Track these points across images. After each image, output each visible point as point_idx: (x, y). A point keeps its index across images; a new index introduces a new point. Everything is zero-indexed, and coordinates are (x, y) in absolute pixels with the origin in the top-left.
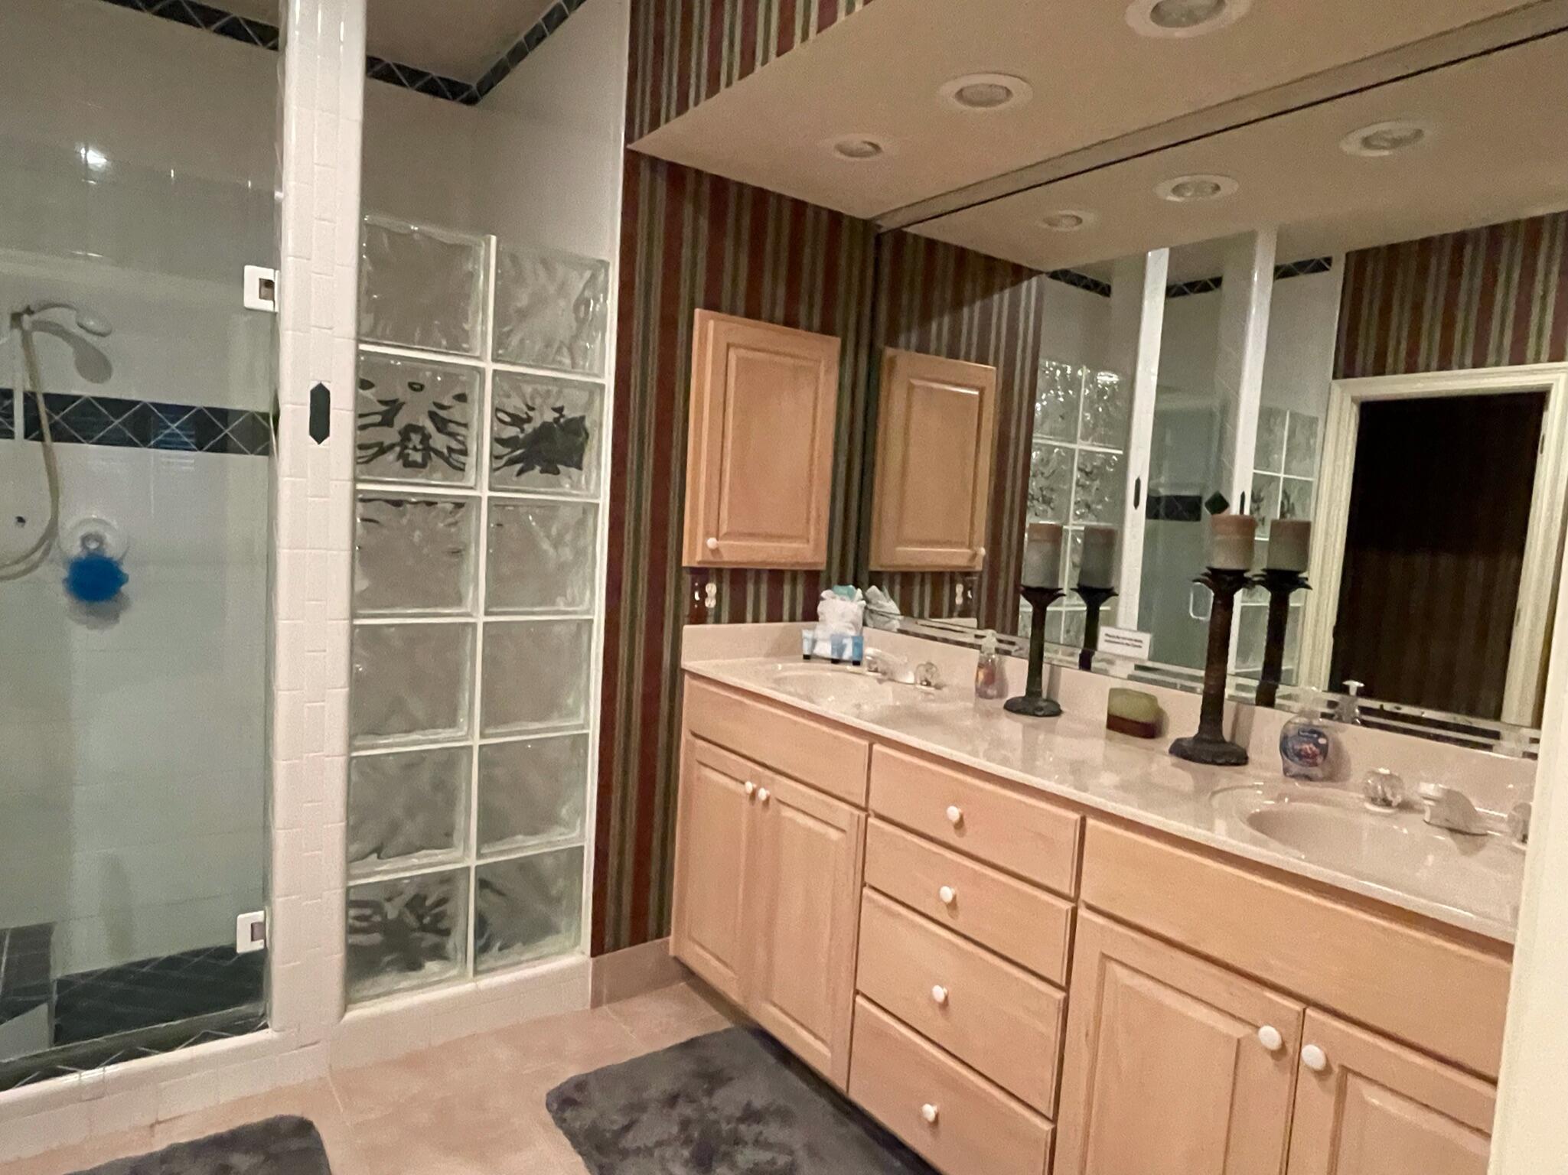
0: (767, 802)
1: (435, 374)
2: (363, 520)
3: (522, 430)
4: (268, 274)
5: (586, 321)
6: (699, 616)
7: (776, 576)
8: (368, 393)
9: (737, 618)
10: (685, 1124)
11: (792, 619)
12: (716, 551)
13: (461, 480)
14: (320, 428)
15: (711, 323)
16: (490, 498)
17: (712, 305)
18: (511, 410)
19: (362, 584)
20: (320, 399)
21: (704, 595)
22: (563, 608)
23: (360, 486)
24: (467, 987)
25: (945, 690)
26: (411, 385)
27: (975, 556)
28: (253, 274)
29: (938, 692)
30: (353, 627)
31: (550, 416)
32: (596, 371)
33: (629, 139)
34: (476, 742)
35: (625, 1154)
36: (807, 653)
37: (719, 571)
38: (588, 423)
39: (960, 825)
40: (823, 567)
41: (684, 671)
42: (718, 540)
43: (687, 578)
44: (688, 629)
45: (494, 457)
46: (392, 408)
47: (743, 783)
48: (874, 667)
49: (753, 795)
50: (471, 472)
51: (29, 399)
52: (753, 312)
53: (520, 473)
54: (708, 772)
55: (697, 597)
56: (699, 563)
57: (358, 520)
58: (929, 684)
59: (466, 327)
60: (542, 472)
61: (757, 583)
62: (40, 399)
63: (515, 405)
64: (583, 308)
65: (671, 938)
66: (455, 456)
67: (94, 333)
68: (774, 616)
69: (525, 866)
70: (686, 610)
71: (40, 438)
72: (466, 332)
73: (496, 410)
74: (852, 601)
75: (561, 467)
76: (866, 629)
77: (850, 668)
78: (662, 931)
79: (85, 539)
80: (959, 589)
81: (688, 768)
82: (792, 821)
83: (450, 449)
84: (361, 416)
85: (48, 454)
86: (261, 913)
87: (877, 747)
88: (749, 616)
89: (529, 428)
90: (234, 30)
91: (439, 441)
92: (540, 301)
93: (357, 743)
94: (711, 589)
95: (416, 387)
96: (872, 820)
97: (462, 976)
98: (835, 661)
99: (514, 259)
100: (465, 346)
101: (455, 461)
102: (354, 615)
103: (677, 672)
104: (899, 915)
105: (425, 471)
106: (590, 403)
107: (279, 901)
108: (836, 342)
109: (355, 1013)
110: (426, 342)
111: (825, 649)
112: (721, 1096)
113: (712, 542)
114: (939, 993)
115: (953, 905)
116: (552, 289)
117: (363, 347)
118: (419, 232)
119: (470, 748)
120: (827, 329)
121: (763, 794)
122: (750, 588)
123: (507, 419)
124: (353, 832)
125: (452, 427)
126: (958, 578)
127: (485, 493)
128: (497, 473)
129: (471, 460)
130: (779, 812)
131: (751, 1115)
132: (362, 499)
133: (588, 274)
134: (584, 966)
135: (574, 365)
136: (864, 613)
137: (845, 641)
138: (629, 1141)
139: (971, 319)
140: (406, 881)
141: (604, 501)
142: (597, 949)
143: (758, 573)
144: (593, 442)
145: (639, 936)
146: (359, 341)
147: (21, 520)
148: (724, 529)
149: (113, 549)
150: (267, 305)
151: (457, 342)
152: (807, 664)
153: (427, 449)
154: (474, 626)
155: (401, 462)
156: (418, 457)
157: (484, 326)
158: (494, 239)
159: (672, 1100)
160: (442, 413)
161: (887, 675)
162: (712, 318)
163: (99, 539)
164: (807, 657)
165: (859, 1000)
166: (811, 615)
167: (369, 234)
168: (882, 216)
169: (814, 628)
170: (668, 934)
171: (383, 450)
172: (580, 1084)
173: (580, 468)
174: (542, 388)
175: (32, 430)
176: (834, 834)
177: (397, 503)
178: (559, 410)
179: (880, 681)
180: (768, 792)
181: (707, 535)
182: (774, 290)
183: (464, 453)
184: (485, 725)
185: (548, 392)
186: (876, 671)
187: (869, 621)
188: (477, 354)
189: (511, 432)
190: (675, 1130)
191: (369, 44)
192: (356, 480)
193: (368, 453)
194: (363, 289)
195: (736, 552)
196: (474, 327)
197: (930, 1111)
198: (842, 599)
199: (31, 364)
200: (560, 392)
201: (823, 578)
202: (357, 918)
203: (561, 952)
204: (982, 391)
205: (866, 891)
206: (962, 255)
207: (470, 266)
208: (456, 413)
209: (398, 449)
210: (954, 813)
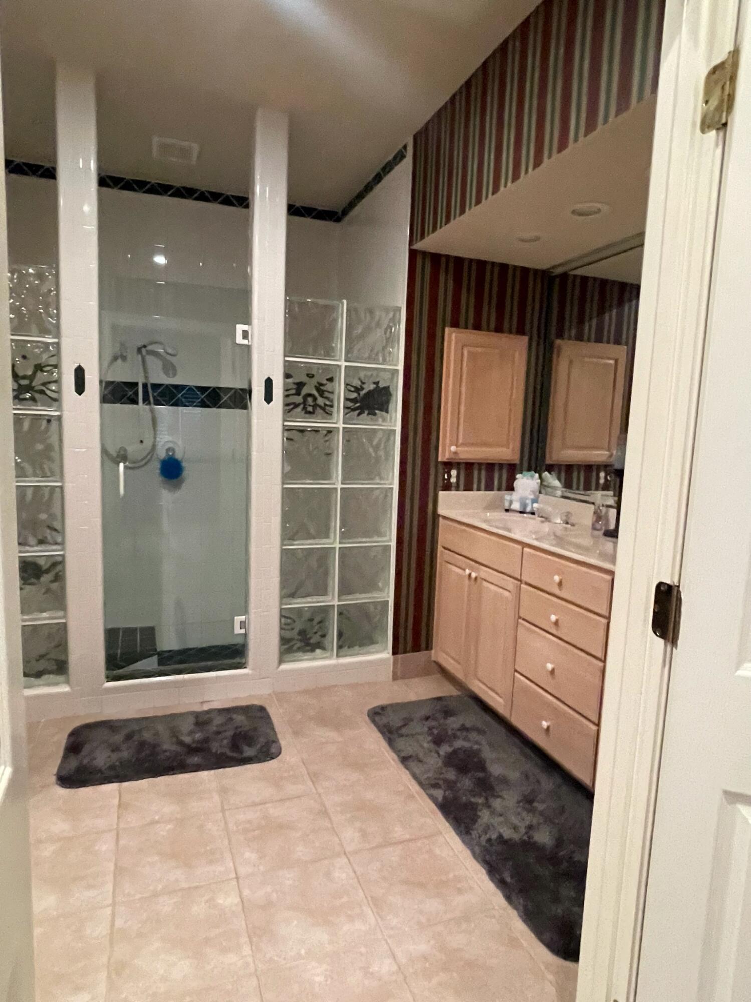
0: (476, 578)
1: (318, 369)
2: (287, 439)
3: (359, 394)
4: (246, 327)
5: (391, 340)
6: (447, 487)
7: (490, 467)
8: (290, 380)
9: (468, 488)
10: (430, 729)
11: (499, 490)
12: (456, 453)
13: (330, 419)
14: (268, 398)
15: (454, 335)
16: (344, 428)
17: (455, 324)
18: (354, 384)
19: (288, 469)
20: (268, 383)
21: (450, 476)
22: (378, 481)
23: (286, 423)
24: (333, 662)
25: (576, 527)
26: (307, 375)
27: (611, 456)
28: (240, 328)
29: (572, 528)
30: (283, 489)
31: (372, 387)
32: (395, 363)
33: (411, 243)
34: (337, 545)
35: (402, 736)
36: (507, 508)
37: (459, 464)
38: (391, 389)
39: (560, 584)
40: (517, 462)
41: (439, 515)
42: (457, 447)
43: (441, 468)
44: (442, 494)
45: (345, 408)
46: (300, 385)
47: (464, 570)
48: (540, 515)
49: (470, 575)
50: (335, 415)
51: (145, 386)
52: (477, 327)
53: (359, 415)
54: (450, 566)
55: (446, 477)
56: (448, 459)
57: (285, 439)
58: (567, 523)
59: (334, 345)
60: (369, 414)
61: (480, 470)
62: (149, 386)
63: (356, 383)
64: (389, 330)
65: (433, 652)
66: (327, 408)
67: (171, 355)
68: (489, 488)
69: (361, 607)
70: (440, 484)
71: (149, 404)
72: (333, 348)
73: (347, 385)
74: (532, 480)
75: (377, 412)
76: (541, 496)
77: (530, 515)
78: (428, 647)
79: (168, 450)
80: (602, 475)
81: (441, 565)
82: (487, 588)
83: (325, 405)
84: (287, 390)
85: (152, 411)
86: (244, 617)
87: (526, 550)
88: (475, 486)
89: (362, 393)
90: (227, 201)
91: (320, 401)
92: (368, 329)
93: (285, 543)
94: (454, 473)
95: (310, 376)
96: (523, 586)
97: (330, 658)
98: (521, 512)
99: (356, 310)
100: (332, 354)
101: (327, 410)
102: (283, 484)
103: (436, 516)
104: (535, 632)
105: (314, 416)
106: (392, 379)
107: (252, 610)
108: (525, 339)
109: (284, 667)
110: (314, 354)
111: (516, 506)
112: (451, 720)
113: (453, 448)
114: (549, 666)
115: (556, 623)
116: (373, 325)
117: (287, 359)
118: (312, 302)
119: (334, 548)
120: (520, 331)
121: (474, 575)
122: (476, 473)
123: (353, 389)
124: (284, 583)
125: (326, 394)
126: (602, 468)
127: (341, 425)
128: (348, 416)
129: (335, 409)
130: (481, 583)
131: (464, 728)
132: (286, 429)
133: (391, 315)
134: (387, 659)
135: (384, 360)
136: (540, 487)
137: (527, 501)
138: (404, 731)
139: (610, 319)
140: (306, 609)
141: (398, 428)
142: (395, 652)
143: (480, 465)
144: (394, 398)
145: (416, 648)
146: (285, 356)
147: (142, 442)
148: (461, 441)
149: (179, 456)
150: (246, 342)
151: (329, 353)
152: (507, 513)
153: (315, 406)
154: (336, 489)
155: (303, 412)
156: (310, 409)
157: (341, 345)
158: (345, 301)
159: (427, 719)
160: (322, 388)
161: (546, 518)
162: (454, 332)
163: (173, 450)
164: (507, 510)
165: (516, 674)
166: (510, 488)
167: (289, 306)
168: (554, 267)
169: (511, 495)
170: (432, 649)
171: (296, 406)
172: (383, 708)
173: (387, 412)
174: (369, 373)
175: (146, 400)
176: (506, 594)
177: (302, 431)
178: (377, 383)
179: (542, 522)
180: (477, 575)
181: (451, 445)
182: (489, 313)
183: (332, 406)
184: (341, 538)
185: (372, 375)
186: (541, 517)
187: (543, 491)
188: (338, 358)
189: (354, 395)
190: (426, 729)
191: (289, 197)
192: (284, 421)
193: (289, 407)
194: (287, 331)
195: (468, 454)
196: (336, 345)
197: (545, 724)
198: (527, 479)
199: (145, 371)
200: (377, 375)
201: (518, 467)
202: (285, 624)
203: (377, 652)
204: (616, 361)
205: (520, 621)
206: (603, 283)
207: (334, 315)
208: (328, 387)
209: (302, 406)
210: (557, 578)
